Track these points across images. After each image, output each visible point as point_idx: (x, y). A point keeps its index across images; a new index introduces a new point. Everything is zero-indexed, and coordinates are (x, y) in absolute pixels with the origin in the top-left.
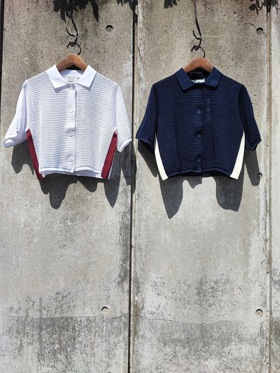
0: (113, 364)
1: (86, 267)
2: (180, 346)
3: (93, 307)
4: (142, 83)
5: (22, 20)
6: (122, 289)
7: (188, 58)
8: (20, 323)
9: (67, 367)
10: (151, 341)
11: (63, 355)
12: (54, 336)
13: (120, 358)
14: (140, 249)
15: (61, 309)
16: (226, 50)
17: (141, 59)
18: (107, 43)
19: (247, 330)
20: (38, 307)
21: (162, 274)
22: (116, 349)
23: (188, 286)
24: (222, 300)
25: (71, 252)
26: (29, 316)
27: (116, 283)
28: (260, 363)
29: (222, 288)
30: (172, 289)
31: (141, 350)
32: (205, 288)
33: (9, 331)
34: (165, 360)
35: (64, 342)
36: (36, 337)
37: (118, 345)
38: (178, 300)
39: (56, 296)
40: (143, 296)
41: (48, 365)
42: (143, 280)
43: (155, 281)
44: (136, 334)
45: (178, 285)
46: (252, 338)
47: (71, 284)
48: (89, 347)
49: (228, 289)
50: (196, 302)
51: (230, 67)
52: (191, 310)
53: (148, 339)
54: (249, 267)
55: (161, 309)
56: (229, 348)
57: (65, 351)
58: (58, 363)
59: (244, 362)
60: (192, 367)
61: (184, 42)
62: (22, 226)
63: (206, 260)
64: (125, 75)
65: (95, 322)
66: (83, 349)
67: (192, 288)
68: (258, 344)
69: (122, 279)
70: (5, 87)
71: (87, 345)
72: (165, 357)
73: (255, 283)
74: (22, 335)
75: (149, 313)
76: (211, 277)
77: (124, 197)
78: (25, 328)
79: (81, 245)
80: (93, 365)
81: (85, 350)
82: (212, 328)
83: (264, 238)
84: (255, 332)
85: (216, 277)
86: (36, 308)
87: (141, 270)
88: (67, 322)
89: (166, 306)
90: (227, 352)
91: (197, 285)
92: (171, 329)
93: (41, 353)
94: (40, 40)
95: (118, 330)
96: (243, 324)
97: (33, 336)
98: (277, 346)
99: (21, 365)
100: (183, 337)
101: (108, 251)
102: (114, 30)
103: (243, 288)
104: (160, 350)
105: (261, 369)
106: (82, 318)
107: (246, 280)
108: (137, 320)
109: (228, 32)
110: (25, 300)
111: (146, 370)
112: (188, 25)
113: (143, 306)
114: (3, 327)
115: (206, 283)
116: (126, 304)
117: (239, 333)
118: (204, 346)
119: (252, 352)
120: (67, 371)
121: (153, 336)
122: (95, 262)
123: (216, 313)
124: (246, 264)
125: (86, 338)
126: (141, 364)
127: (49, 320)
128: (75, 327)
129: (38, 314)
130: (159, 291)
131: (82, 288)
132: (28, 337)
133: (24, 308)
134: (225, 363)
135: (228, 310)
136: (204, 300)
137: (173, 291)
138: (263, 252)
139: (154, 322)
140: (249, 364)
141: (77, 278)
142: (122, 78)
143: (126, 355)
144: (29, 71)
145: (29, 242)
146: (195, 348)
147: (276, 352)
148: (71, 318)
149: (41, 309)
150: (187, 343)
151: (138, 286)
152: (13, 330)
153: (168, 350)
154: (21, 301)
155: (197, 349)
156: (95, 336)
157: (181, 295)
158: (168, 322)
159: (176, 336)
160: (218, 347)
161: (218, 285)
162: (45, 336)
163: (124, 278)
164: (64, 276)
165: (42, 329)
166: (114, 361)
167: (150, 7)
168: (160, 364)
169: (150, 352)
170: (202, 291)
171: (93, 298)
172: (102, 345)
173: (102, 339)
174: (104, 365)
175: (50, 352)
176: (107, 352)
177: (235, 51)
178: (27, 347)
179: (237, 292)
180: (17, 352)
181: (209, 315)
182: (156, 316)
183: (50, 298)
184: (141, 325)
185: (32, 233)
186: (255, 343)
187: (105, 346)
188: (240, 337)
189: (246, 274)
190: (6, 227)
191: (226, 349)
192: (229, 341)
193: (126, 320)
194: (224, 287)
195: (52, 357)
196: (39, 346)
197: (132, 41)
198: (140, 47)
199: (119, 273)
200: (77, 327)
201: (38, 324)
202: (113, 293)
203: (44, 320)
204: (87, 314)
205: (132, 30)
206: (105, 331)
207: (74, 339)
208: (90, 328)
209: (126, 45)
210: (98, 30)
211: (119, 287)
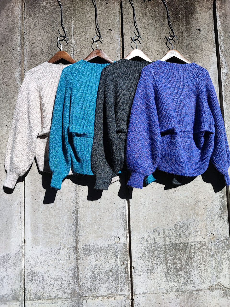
0: (221, 276)
1: (195, 204)
3: (203, 234)
4: (224, 68)
6: (223, 219)
8: (150, 249)
9: (187, 281)
11: (184, 272)
12: (176, 258)
13: (226, 271)
15: (180, 237)
17: (222, 51)
18: (197, 41)
20: (163, 236)
22: (222, 265)
25: (183, 194)
26: (156, 243)
27: (218, 215)
33: (143, 255)
35: (184, 262)
36: (163, 259)
37: (224, 261)
39: (175, 227)
41: (173, 281)
47: (185, 217)
48: (203, 264)
57: (185, 269)
58: (181, 278)
64: (211, 63)
65: (205, 245)
66: (198, 266)
69: (222, 212)
71: (201, 263)
74: (152, 258)
78: (154, 253)
79: (190, 188)
80: (206, 278)
81: (200, 267)
86: (161, 237)
88: (185, 246)
93: (168, 272)
94: (150, 40)
95: (223, 250)
97: (160, 258)
99: (153, 282)
102: (201, 32)
106: (196, 243)
110: (152, 231)
114: (137, 253)
116: (227, 231)
120: (188, 284)
122: (201, 200)
125: (200, 258)
127: (171, 245)
129: (163, 241)
131: (193, 220)
132: (157, 260)
133: (152, 237)
141: (189, 213)
142: (210, 65)
145: (152, 188)
148: (188, 243)
149: (165, 237)
152: (145, 255)
154: (150, 232)
156: (206, 256)
162: (170, 258)
163: (223, 211)
164: (180, 212)
165: (166, 253)
166: (222, 274)
167: (225, 16)
172: (212, 263)
173: (212, 257)
174: (214, 277)
175: (174, 270)
176: (216, 267)
178: (157, 268)
180: (149, 272)
183: (171, 228)
187: (214, 262)
193: (228, 242)
195: (175, 274)
196: (166, 266)
197: (215, 39)
198: (221, 44)
199: (219, 207)
200: (192, 250)
201: (163, 249)
202: (216, 223)
203: (168, 246)
204: (199, 240)
205: (214, 32)
206: (213, 251)
207: (191, 259)
208: (202, 250)
209: (210, 42)
210: (190, 32)
211: (221, 218)
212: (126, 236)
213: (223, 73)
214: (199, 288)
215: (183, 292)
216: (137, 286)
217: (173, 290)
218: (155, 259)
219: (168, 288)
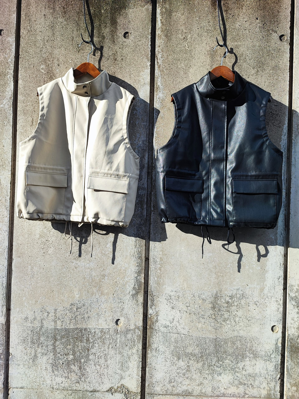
0: (127, 376)
1: (101, 279)
2: (194, 360)
3: (107, 319)
4: (159, 92)
5: (38, 26)
6: (136, 302)
7: (207, 66)
8: (35, 333)
9: (80, 378)
10: (164, 354)
11: (77, 366)
12: (69, 347)
13: (133, 370)
14: (155, 262)
15: (75, 320)
16: (247, 58)
17: (159, 67)
18: (124, 50)
19: (261, 346)
20: (53, 318)
21: (176, 287)
22: (129, 361)
23: (203, 300)
24: (237, 315)
25: (85, 264)
26: (43, 326)
27: (130, 295)
28: (274, 380)
29: (237, 302)
30: (187, 303)
31: (154, 363)
32: (220, 302)
33: (24, 341)
34: (178, 373)
35: (78, 353)
36: (51, 347)
37: (132, 357)
38: (192, 314)
39: (71, 307)
40: (157, 310)
41: (61, 375)
42: (157, 293)
43: (169, 295)
44: (149, 347)
45: (192, 298)
46: (267, 355)
47: (86, 295)
48: (103, 359)
49: (243, 304)
50: (210, 317)
51: (251, 76)
52: (206, 324)
53: (162, 353)
54: (265, 283)
55: (175, 322)
56: (243, 364)
57: (79, 362)
58: (72, 374)
59: (258, 379)
60: (205, 382)
61: (203, 50)
62: (38, 236)
63: (222, 275)
64: (142, 83)
65: (109, 334)
66: (97, 360)
67: (207, 302)
68: (272, 361)
69: (136, 291)
70: (21, 96)
71: (101, 357)
72: (178, 371)
73: (271, 299)
75: (163, 326)
76: (226, 292)
77: (139, 208)
78: (39, 339)
79: (96, 257)
80: (106, 376)
81: (98, 361)
82: (226, 343)
83: (282, 253)
84: (270, 348)
85: (232, 292)
86: (50, 318)
87: (156, 283)
88: (82, 333)
89: (180, 320)
90: (241, 367)
91: (212, 299)
92: (185, 343)
93: (55, 364)
94: (57, 47)
95: (131, 342)
96: (258, 339)
97: (47, 346)
98: (292, 363)
99: (36, 375)
100: (197, 351)
101: (123, 263)
102: (131, 37)
103: (258, 304)
104: (173, 364)
105: (275, 386)
106: (96, 330)
107: (262, 295)
108: (151, 333)
109: (249, 40)
110: (40, 311)
111: (159, 383)
112: (208, 31)
113: (157, 319)
114: (18, 337)
115: (221, 298)
116: (140, 317)
117: (254, 349)
118: (218, 361)
119: (267, 369)
120: (80, 382)
121: (166, 349)
122: (110, 274)
123: (231, 328)
124: (263, 280)
125: (100, 349)
126: (155, 377)
127: (63, 331)
128: (89, 338)
129: (53, 324)
130: (173, 305)
131: (96, 300)
132: (43, 347)
133: (38, 318)
134: (238, 379)
135: (242, 325)
136: (218, 314)
137: (188, 305)
138: (280, 268)
139: (168, 335)
140: (263, 380)
141: (91, 290)
142: (139, 87)
143: (139, 367)
144: (45, 79)
145: (44, 253)
146: (208, 363)
147: (291, 369)
148: (85, 329)
149: (56, 319)
150: (201, 357)
151: (152, 299)
152: (28, 340)
153: (181, 363)
154: (36, 311)
155: (211, 363)
156: (108, 348)
157: (196, 309)
158: (182, 335)
159: (190, 350)
160: (232, 362)
161: (233, 300)
162: (60, 346)
163: (138, 291)
164: (79, 287)
165: (56, 340)
166: (127, 373)
167: (169, 14)
168: (173, 378)
169: (163, 365)
170: (217, 305)
171: (107, 310)
172: (116, 358)
173: (116, 351)
174: (117, 377)
175: (64, 363)
176: (120, 364)
177: (257, 60)
178: (41, 357)
179: (252, 307)
180: (31, 362)
181: (223, 330)
182: (170, 329)
183: (64, 308)
184: (155, 338)
185: (48, 244)
186: (270, 360)
187: (118, 357)
188: (255, 353)
189: (262, 290)
190: (22, 237)
191: (241, 365)
192: (243, 357)
193: (139, 332)
194: (240, 302)
195: (65, 367)
196: (53, 356)
197: (150, 48)
198: (159, 55)
199: (133, 286)
200: (91, 339)
201: (52, 335)
202: (127, 306)
203: (59, 331)
204: (101, 326)
205: (150, 37)
206: (119, 342)
207: (88, 350)
208: (104, 339)
209: (143, 53)
210: (115, 36)
211: (133, 299)
212: (4, 314)
213: (158, 99)
214: (95, 389)
215: (74, 391)
216: (14, 378)
217: (61, 388)
218: (40, 346)
219: (55, 384)
